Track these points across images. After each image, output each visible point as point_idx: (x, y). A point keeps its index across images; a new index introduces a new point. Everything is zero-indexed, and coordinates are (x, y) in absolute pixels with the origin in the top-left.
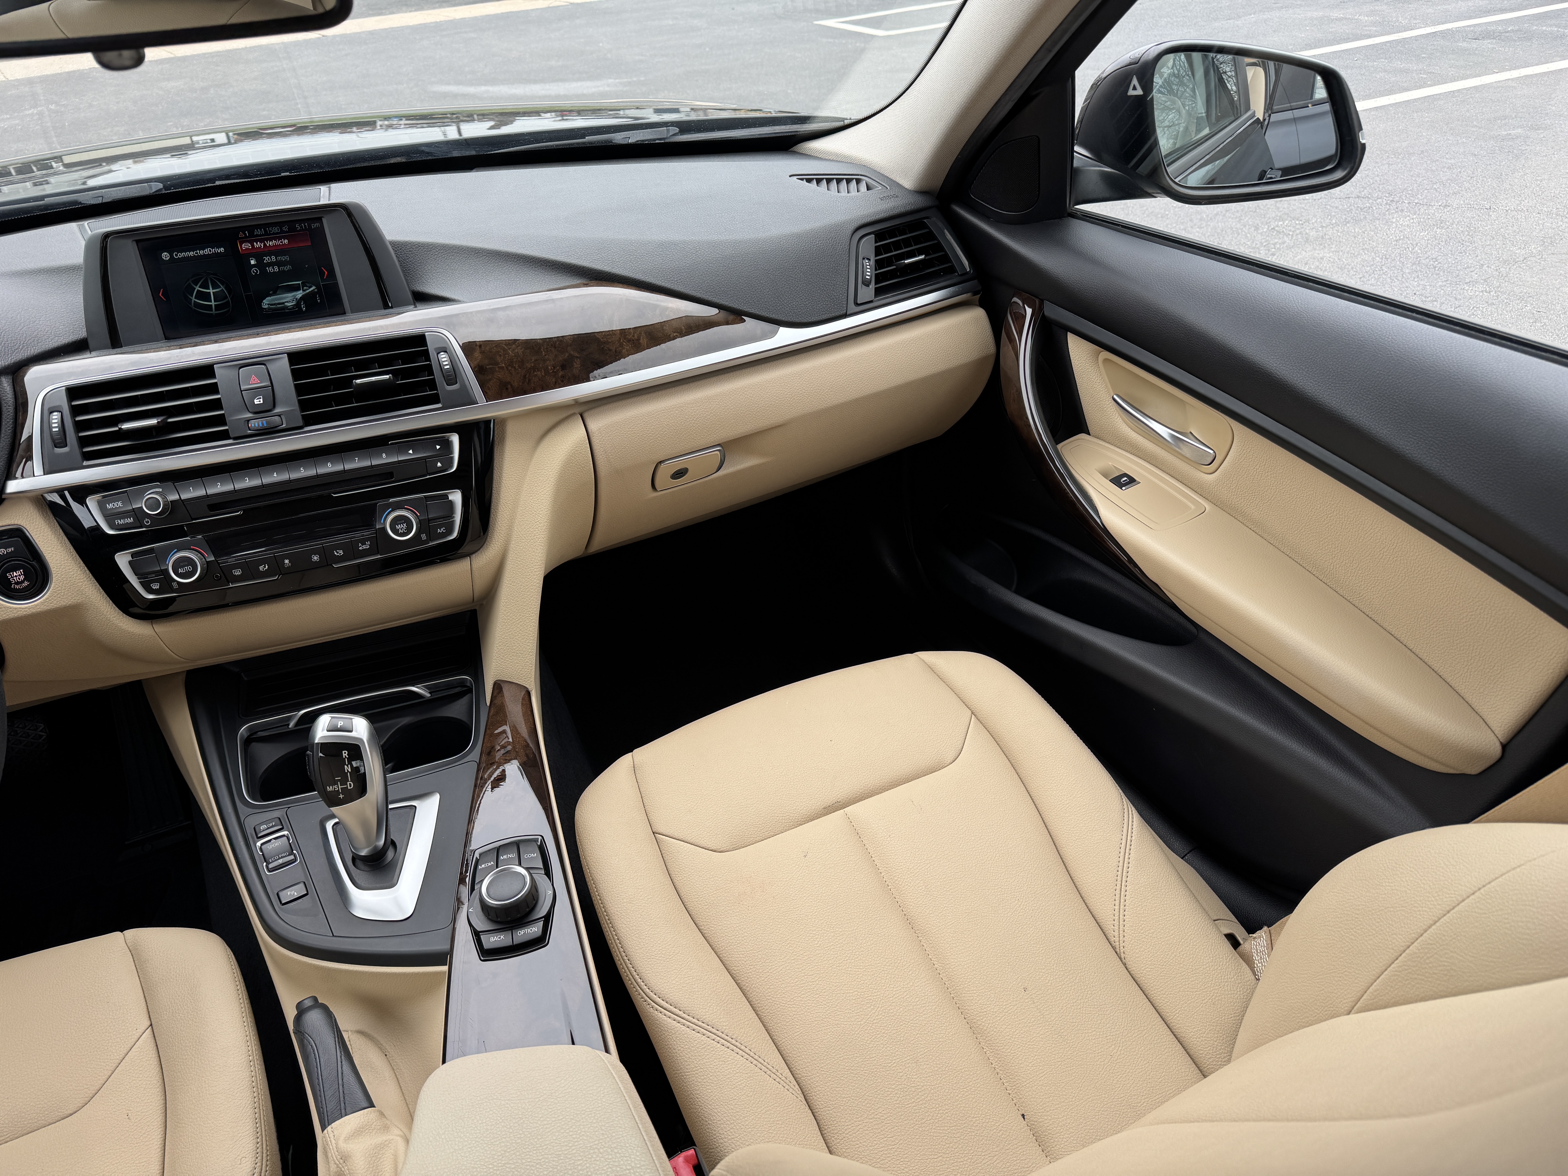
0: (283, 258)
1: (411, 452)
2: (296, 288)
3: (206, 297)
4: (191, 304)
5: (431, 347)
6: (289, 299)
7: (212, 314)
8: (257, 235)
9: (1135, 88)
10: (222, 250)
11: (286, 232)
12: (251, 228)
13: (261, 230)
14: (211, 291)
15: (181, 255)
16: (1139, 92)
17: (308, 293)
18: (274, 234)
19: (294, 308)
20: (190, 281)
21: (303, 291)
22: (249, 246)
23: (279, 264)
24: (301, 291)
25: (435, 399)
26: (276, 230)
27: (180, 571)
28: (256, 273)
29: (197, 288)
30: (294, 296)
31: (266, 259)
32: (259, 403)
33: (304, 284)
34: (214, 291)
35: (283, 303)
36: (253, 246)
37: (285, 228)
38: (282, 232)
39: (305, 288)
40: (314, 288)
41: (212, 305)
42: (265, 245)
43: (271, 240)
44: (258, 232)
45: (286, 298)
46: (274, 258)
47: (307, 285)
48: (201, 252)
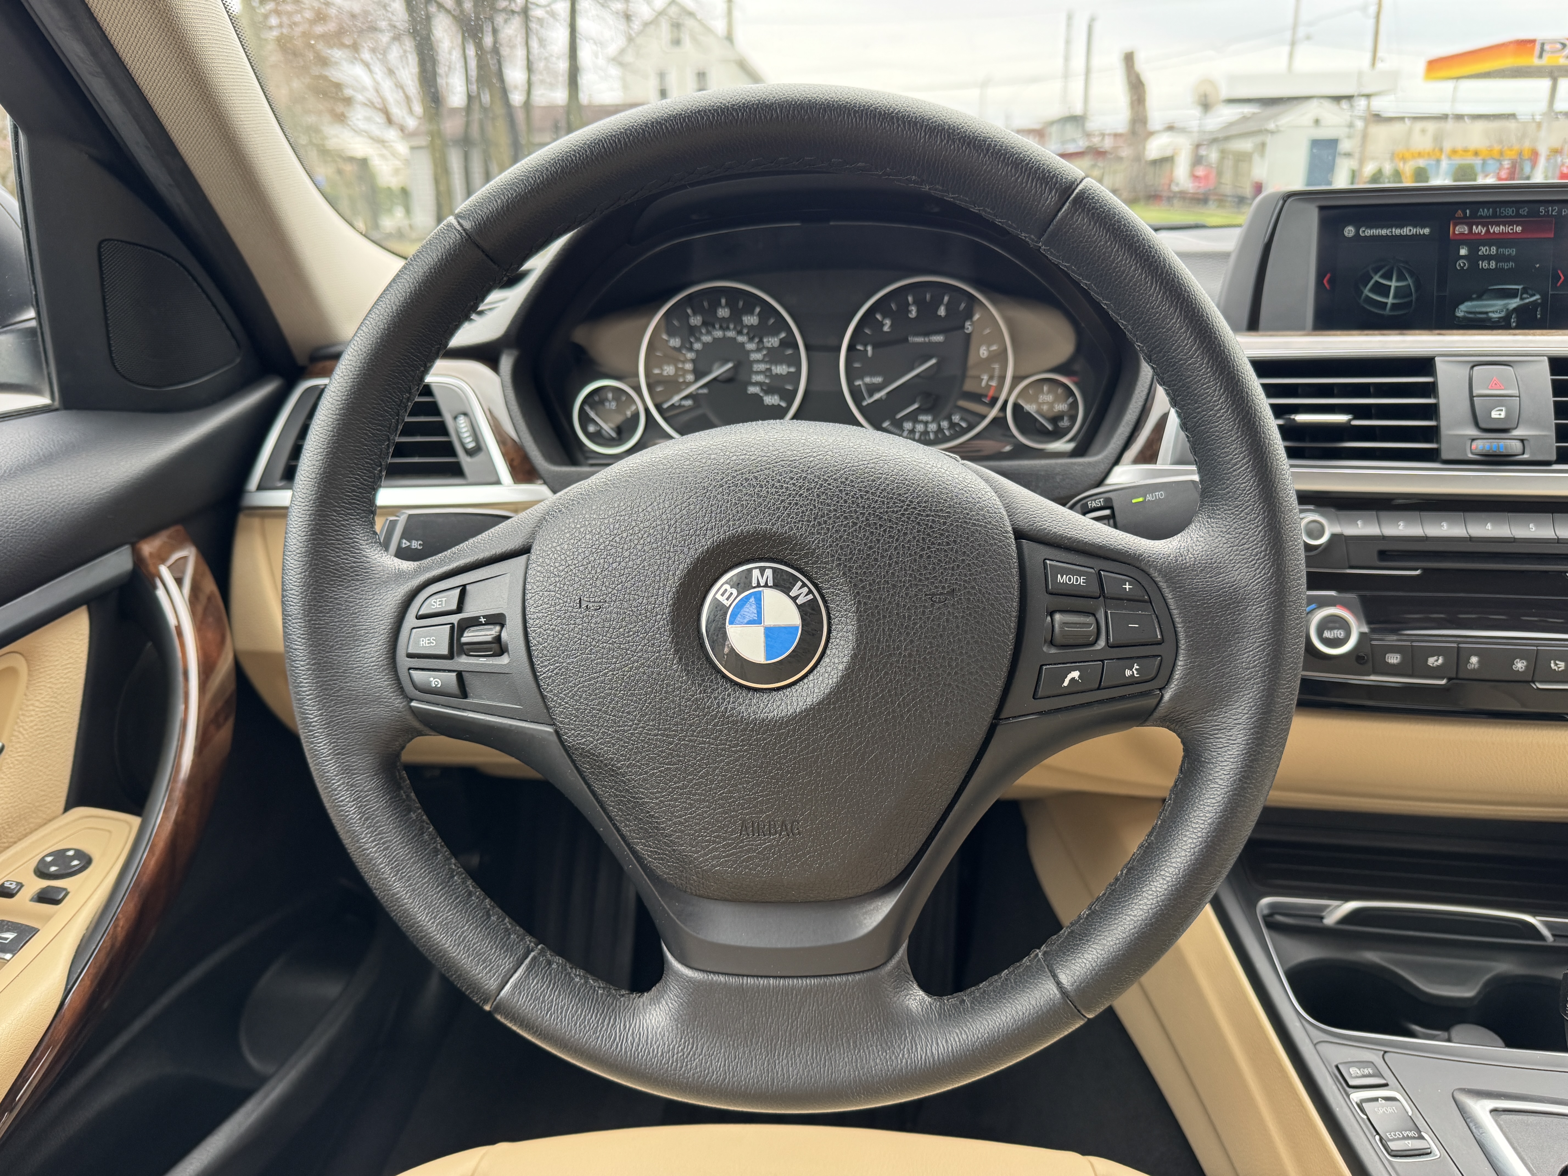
0: (1507, 252)
2: (1512, 294)
3: (1383, 290)
4: (1361, 296)
6: (1496, 308)
7: (1382, 316)
8: (1481, 217)
10: (1427, 231)
11: (1524, 216)
12: (1473, 206)
13: (1488, 210)
14: (1393, 284)
15: (1369, 232)
17: (1527, 304)
18: (1505, 217)
19: (1498, 321)
20: (1370, 268)
21: (1522, 299)
22: (1465, 229)
23: (1498, 258)
24: (1518, 300)
26: (1510, 211)
27: (1328, 637)
28: (1462, 268)
29: (1377, 278)
30: (1506, 305)
31: (1483, 250)
32: (1498, 417)
33: (1525, 291)
34: (1398, 284)
35: (1487, 313)
36: (1471, 229)
37: (1523, 211)
38: (1518, 215)
39: (1525, 296)
40: (1537, 297)
41: (1386, 304)
42: (1488, 231)
43: (1498, 224)
44: (1484, 212)
45: (1492, 306)
46: (1494, 250)
47: (1530, 292)
48: (1397, 232)
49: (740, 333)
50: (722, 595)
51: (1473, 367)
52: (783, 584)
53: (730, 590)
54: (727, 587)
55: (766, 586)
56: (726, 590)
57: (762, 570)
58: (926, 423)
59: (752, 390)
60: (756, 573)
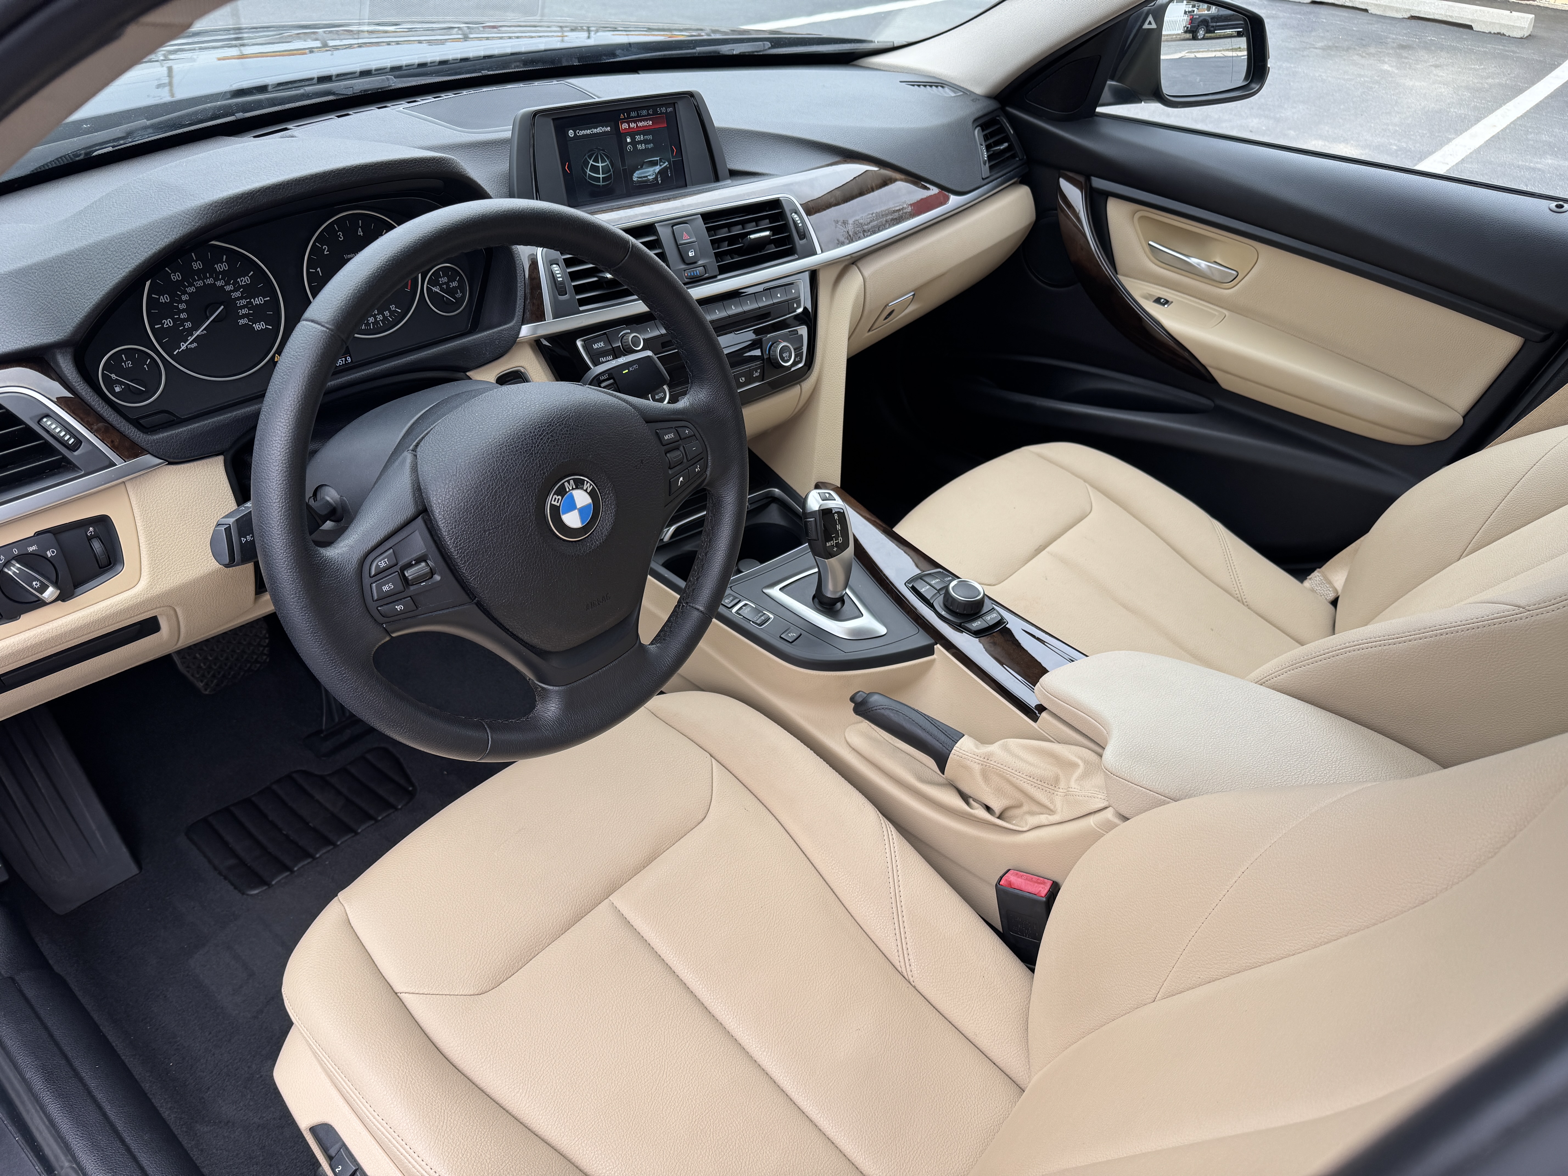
0: (648, 137)
1: (779, 295)
2: (655, 164)
3: (597, 170)
4: (586, 176)
5: (785, 208)
6: (650, 173)
7: (601, 185)
8: (633, 117)
9: (1150, 23)
11: (651, 115)
12: (628, 111)
15: (581, 133)
16: (1154, 26)
17: (663, 168)
18: (643, 116)
19: (653, 181)
20: (586, 156)
21: (660, 166)
22: (627, 126)
23: (645, 142)
25: (791, 252)
26: (644, 112)
27: (657, 397)
28: (630, 150)
29: (591, 162)
30: (654, 170)
31: (638, 138)
32: (692, 254)
33: (660, 160)
34: (603, 165)
35: (647, 177)
36: (629, 126)
37: (651, 112)
38: (649, 115)
39: (661, 164)
40: (667, 163)
41: (601, 177)
42: (637, 125)
43: (641, 121)
44: (633, 114)
45: (649, 172)
46: (642, 138)
47: (663, 161)
48: (595, 131)
50: (555, 501)
51: (672, 226)
52: (579, 485)
53: (557, 498)
54: (555, 496)
55: (573, 489)
56: (555, 498)
57: (568, 482)
59: (242, 322)
60: (566, 484)
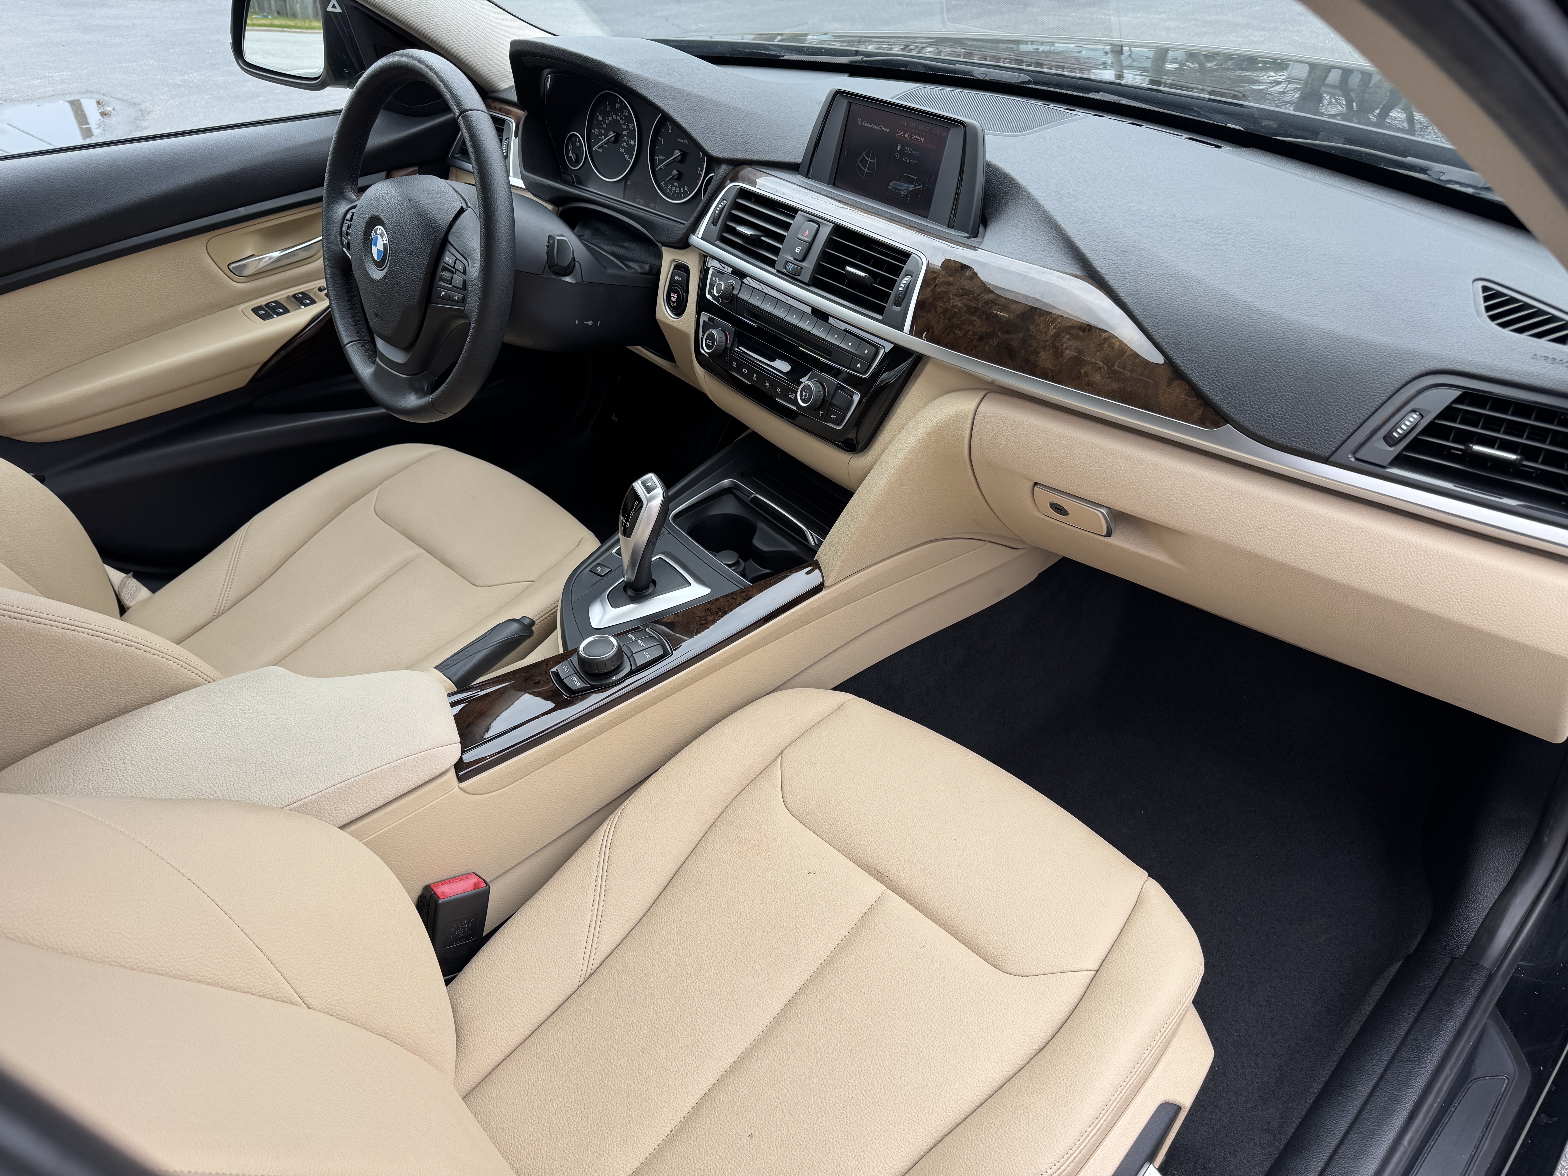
0: (915, 153)
1: (850, 344)
2: (910, 181)
3: (864, 163)
5: (907, 267)
6: (904, 188)
7: (862, 178)
8: (909, 127)
10: (888, 130)
12: (908, 120)
13: (914, 124)
14: (868, 160)
15: (867, 124)
17: (916, 189)
18: (918, 130)
19: (904, 197)
22: (901, 134)
23: (911, 156)
24: (914, 186)
25: (880, 310)
26: (921, 127)
27: (708, 341)
28: (896, 158)
29: (864, 154)
30: (908, 187)
31: (906, 149)
32: (797, 252)
33: (917, 181)
34: (871, 160)
35: (900, 190)
36: (904, 135)
37: (926, 129)
38: (924, 131)
39: (916, 184)
40: (921, 186)
41: (865, 171)
42: (911, 137)
43: (915, 134)
45: (903, 186)
46: (909, 151)
48: (876, 127)
49: (621, 119)
58: (676, 187)
59: (622, 150)
60: (379, 230)
